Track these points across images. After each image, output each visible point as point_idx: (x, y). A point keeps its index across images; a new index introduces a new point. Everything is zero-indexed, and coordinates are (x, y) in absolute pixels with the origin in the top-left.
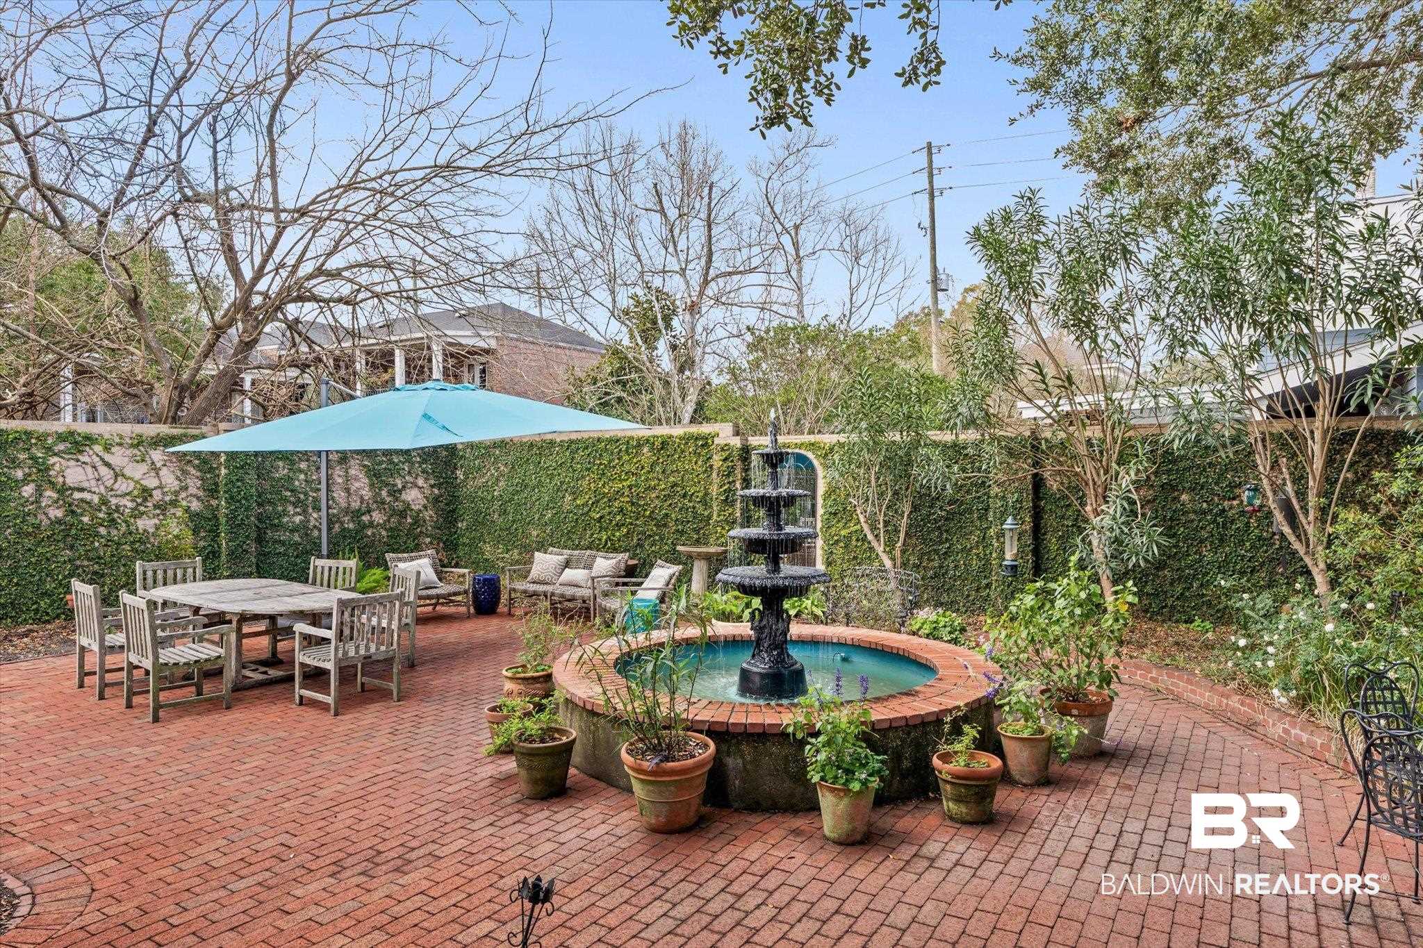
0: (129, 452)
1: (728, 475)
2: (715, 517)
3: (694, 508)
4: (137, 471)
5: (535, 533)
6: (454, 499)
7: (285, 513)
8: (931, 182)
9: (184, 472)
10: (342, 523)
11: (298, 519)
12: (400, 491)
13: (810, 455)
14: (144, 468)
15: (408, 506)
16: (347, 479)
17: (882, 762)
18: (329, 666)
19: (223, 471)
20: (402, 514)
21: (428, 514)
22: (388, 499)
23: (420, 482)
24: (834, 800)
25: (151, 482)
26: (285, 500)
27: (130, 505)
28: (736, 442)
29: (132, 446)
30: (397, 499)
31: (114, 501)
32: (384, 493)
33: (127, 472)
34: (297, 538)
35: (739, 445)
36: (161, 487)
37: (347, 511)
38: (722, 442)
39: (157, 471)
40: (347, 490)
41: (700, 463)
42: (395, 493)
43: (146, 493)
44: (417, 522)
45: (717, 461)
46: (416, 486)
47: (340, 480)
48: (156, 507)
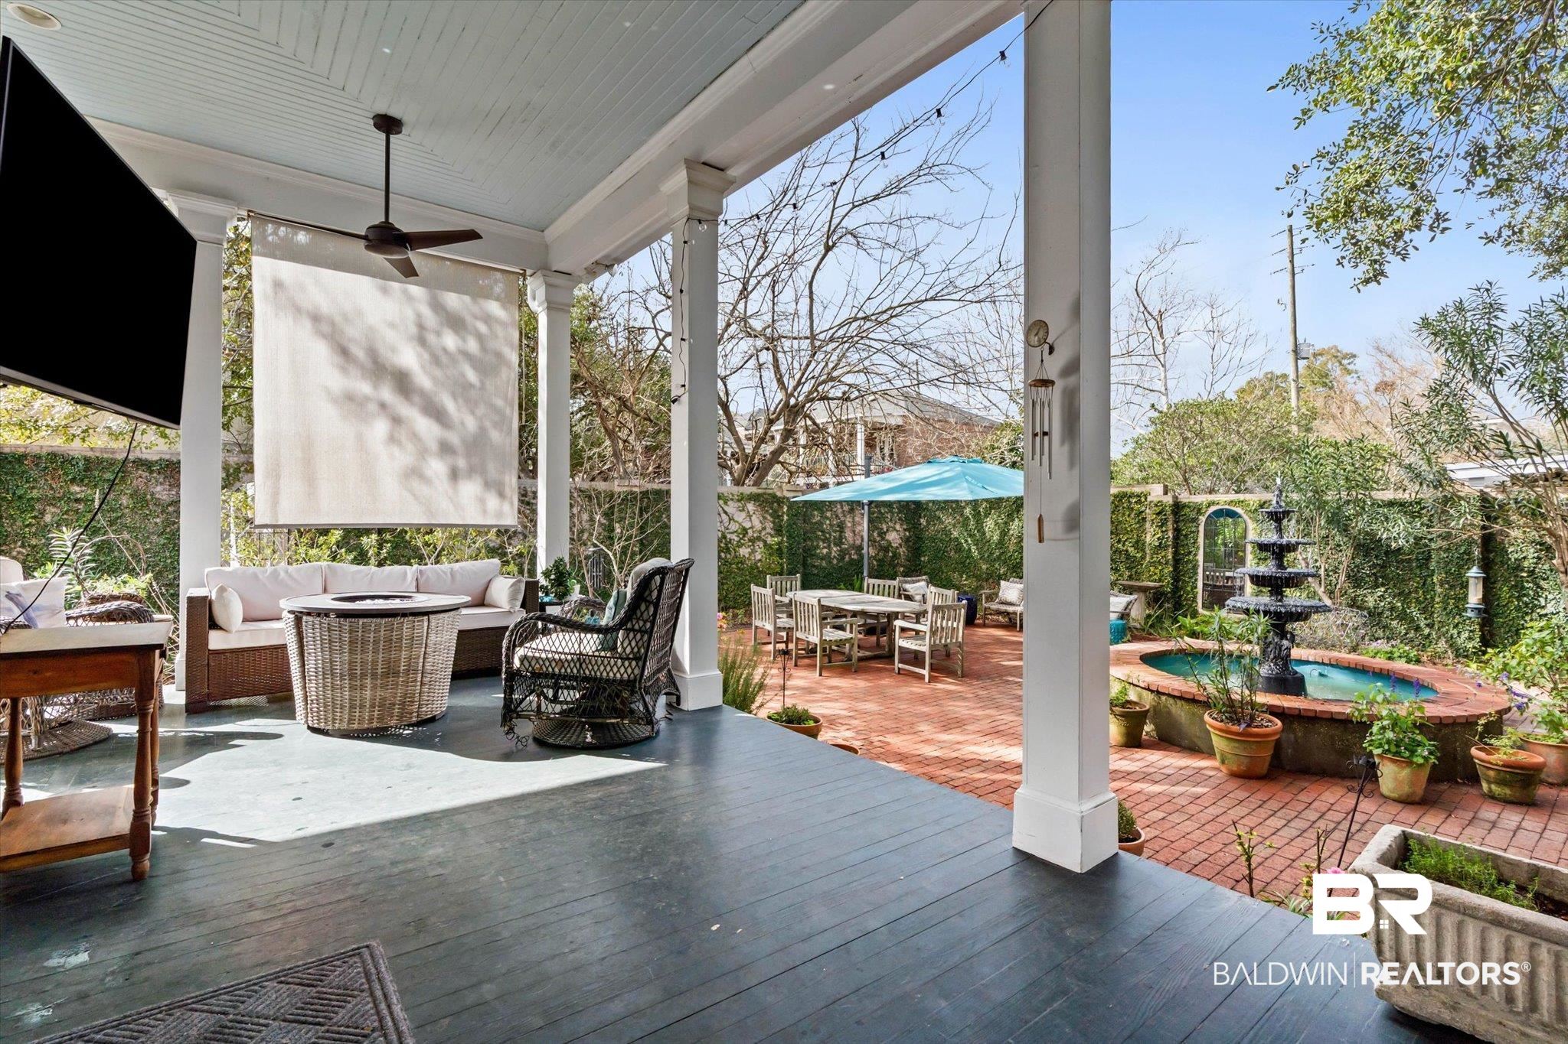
0: (736, 505)
1: (1161, 526)
2: (1148, 559)
3: (1127, 551)
4: (740, 517)
5: (984, 567)
6: (919, 539)
7: (818, 547)
8: (1292, 262)
9: (765, 518)
10: (850, 555)
11: (825, 551)
12: (885, 533)
13: (1239, 510)
14: (743, 515)
15: (890, 543)
16: (854, 524)
17: (1433, 745)
18: (925, 649)
19: (785, 517)
20: (886, 549)
21: (902, 550)
22: (878, 539)
23: (898, 527)
24: (1396, 769)
25: (747, 525)
26: (818, 538)
27: (737, 539)
28: (1168, 499)
29: (739, 501)
30: (883, 539)
31: (728, 536)
32: (875, 534)
33: (736, 518)
34: (824, 564)
35: (1171, 502)
36: (752, 528)
37: (853, 546)
38: (1156, 500)
39: (750, 516)
40: (854, 532)
41: (1132, 516)
42: (882, 534)
43: (745, 531)
44: (896, 555)
45: (1150, 514)
46: (895, 529)
47: (849, 525)
48: (750, 540)
